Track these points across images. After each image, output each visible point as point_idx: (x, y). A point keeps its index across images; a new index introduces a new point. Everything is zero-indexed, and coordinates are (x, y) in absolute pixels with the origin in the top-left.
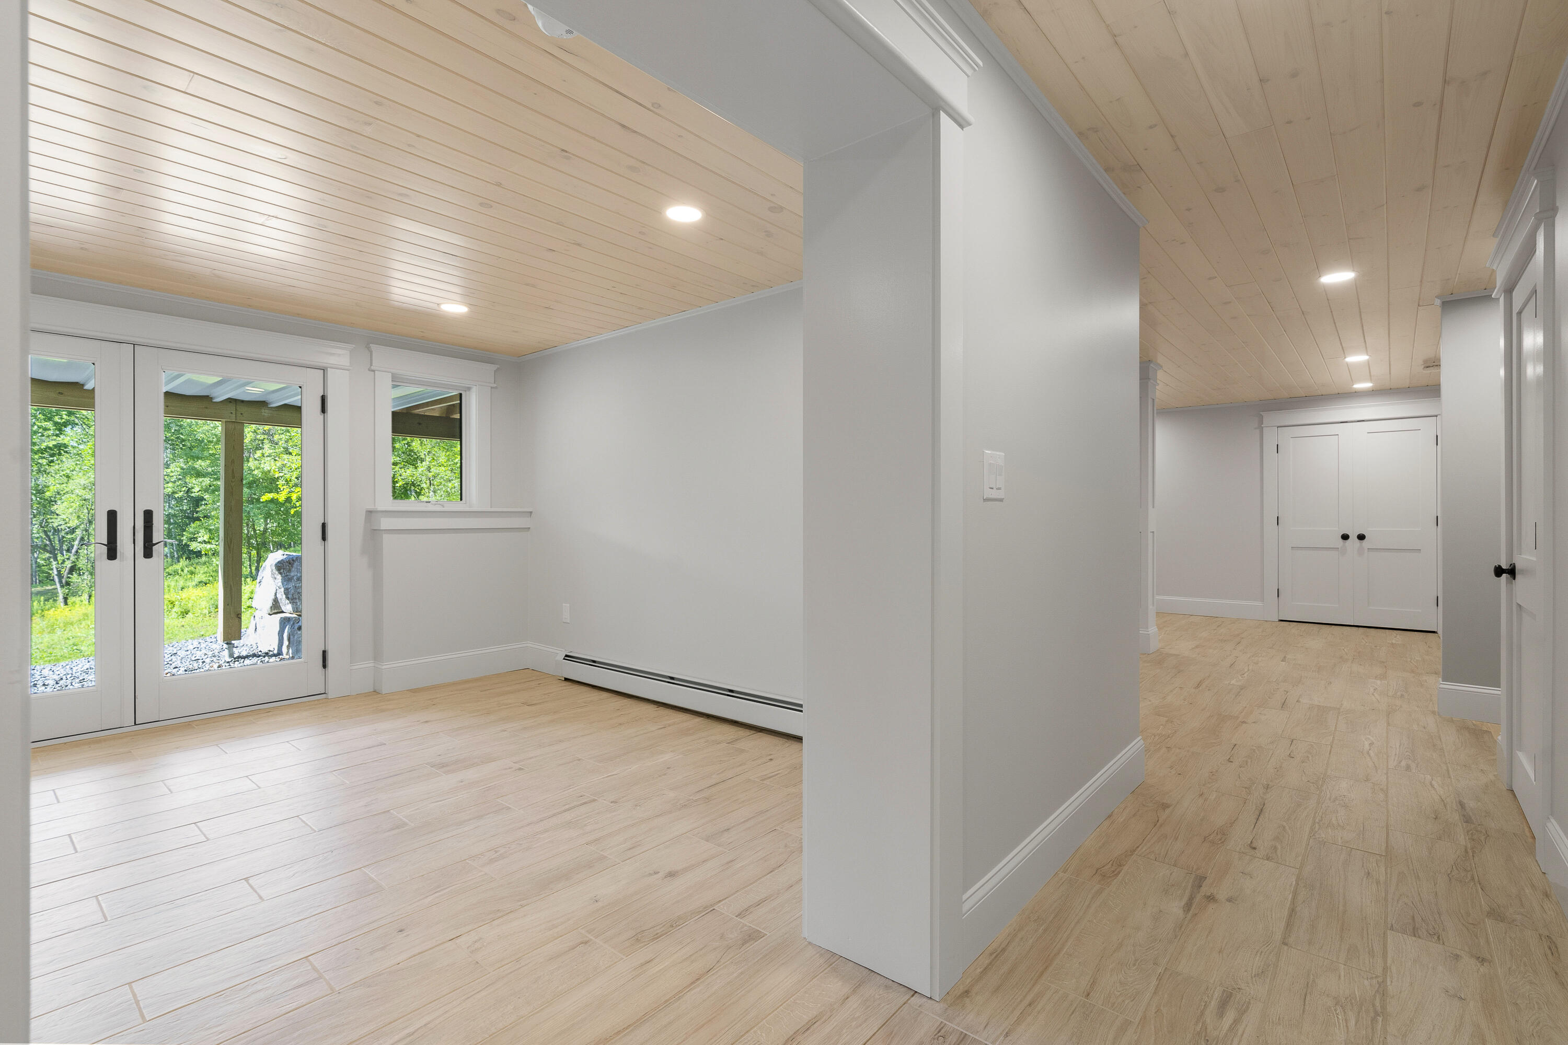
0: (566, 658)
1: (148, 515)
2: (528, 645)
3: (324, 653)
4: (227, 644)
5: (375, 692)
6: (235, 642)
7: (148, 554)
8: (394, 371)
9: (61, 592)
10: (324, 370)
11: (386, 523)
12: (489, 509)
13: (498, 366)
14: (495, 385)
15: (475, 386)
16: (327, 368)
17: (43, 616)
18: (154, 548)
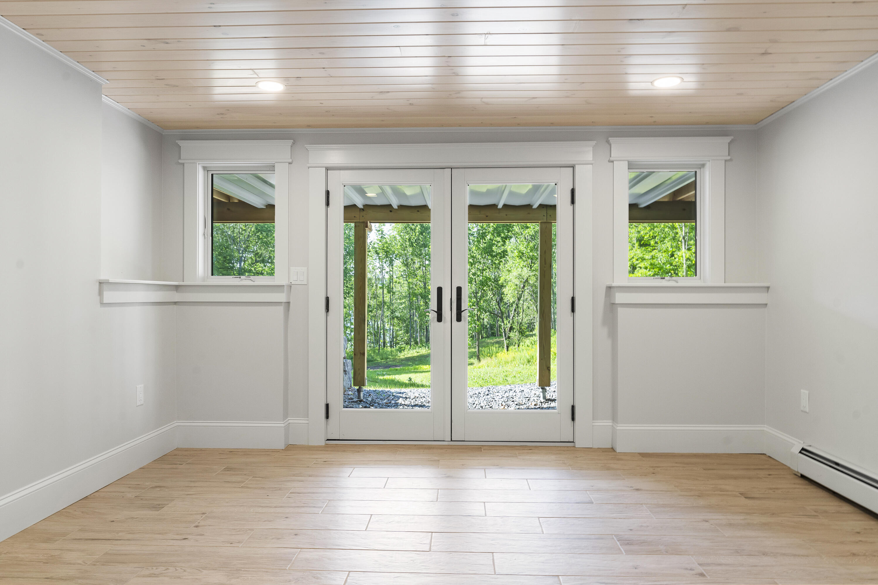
0: (803, 452)
1: (459, 289)
2: (765, 429)
3: (573, 407)
4: (542, 388)
5: (613, 449)
6: (547, 388)
7: (459, 319)
8: (629, 159)
9: (505, 342)
10: (573, 167)
11: (620, 298)
12: (722, 284)
13: (732, 137)
14: (729, 158)
15: (708, 162)
16: (575, 165)
17: (496, 356)
18: (463, 313)
